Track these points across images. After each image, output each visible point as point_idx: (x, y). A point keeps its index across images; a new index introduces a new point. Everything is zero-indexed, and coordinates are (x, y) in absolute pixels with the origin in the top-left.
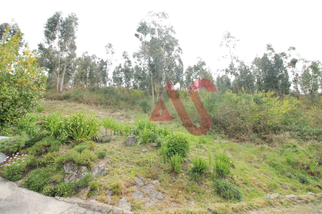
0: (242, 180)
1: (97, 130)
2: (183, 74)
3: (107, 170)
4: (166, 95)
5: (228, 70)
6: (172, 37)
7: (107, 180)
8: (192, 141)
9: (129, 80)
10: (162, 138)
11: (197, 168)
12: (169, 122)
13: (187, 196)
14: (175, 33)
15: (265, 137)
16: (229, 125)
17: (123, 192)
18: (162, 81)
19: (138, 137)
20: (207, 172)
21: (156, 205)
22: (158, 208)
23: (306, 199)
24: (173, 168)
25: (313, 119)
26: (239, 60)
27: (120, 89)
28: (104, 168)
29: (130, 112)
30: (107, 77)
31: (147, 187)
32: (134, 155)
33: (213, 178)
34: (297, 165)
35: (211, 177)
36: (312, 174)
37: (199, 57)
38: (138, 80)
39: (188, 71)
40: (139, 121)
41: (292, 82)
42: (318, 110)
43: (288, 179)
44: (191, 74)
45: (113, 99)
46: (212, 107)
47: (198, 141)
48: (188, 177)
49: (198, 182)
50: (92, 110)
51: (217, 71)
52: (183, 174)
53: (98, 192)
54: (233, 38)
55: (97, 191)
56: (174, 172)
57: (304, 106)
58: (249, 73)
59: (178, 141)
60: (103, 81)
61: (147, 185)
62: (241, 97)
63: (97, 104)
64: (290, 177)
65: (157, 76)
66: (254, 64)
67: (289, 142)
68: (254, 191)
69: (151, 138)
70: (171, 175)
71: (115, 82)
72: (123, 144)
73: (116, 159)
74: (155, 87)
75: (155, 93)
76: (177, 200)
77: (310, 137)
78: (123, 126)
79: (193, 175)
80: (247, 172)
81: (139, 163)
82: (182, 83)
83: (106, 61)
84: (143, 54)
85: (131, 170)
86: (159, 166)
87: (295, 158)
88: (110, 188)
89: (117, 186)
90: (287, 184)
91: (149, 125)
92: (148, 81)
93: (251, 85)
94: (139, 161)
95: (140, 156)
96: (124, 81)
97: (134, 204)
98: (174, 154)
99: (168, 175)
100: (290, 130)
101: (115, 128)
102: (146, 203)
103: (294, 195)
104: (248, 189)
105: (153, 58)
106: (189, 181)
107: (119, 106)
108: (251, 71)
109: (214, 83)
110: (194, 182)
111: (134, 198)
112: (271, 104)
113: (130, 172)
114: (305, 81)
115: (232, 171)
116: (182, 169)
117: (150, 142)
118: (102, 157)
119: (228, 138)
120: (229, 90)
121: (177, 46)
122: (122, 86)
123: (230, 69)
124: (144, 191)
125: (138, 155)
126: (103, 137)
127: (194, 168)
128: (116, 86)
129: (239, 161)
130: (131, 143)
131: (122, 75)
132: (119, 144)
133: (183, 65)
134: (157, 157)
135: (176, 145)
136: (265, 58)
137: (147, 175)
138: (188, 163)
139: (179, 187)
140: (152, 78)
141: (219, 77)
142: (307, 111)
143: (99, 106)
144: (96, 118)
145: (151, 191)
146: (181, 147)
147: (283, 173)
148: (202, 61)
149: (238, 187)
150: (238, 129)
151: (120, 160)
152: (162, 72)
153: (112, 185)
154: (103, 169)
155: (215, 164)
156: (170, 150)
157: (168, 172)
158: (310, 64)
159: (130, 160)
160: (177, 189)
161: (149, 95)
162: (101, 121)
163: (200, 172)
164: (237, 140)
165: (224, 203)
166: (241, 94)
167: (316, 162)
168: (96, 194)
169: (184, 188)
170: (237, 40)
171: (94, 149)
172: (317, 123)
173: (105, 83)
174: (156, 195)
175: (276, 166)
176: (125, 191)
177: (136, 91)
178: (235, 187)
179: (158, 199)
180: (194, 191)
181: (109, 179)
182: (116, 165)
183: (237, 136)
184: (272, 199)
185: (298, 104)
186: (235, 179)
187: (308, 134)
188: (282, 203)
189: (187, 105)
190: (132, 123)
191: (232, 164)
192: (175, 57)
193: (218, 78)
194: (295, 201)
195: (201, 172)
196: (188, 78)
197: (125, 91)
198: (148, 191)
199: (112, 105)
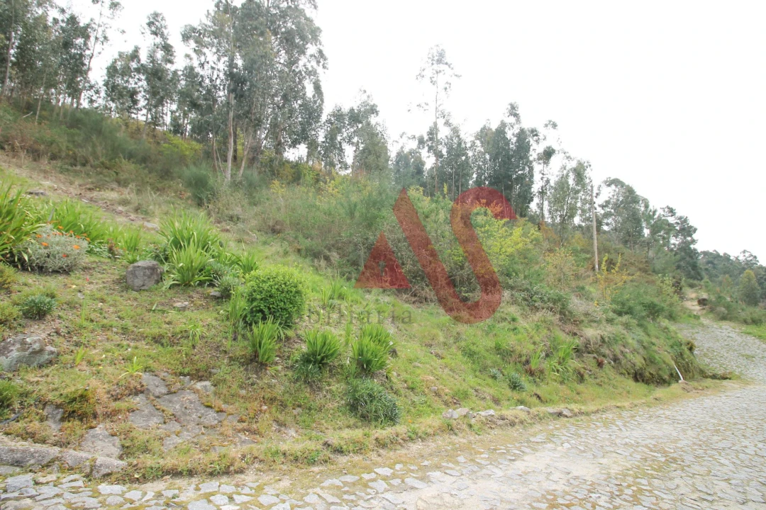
0: (406, 382)
1: (27, 234)
2: (319, 124)
3: (52, 353)
4: (267, 170)
5: (425, 140)
6: (305, 15)
7: (49, 379)
8: (314, 293)
9: (160, 102)
10: (238, 277)
11: (314, 354)
12: (263, 239)
13: (279, 417)
14: (316, 7)
15: (466, 297)
16: (403, 264)
17: (99, 412)
18: (259, 129)
19: (166, 267)
20: (336, 364)
21: (195, 440)
22: (200, 447)
23: (513, 418)
24: (256, 352)
25: (555, 271)
26: (450, 121)
27: (127, 125)
28: (41, 346)
29: (150, 197)
30: (85, 78)
31: (176, 399)
32: (148, 316)
33: (347, 378)
34: (511, 355)
35: (342, 375)
36: (531, 373)
37: (365, 91)
38: (190, 111)
39: (332, 119)
40: (177, 224)
41: (537, 194)
42: (566, 256)
43: (490, 381)
44: (339, 130)
45: (99, 149)
46: (375, 217)
47: (329, 293)
48: (290, 374)
49: (311, 386)
50: (17, 171)
51: (401, 137)
52: (279, 368)
53: (15, 413)
54: (449, 66)
55: (13, 410)
56: (257, 362)
57: (546, 245)
58: (464, 158)
59: (278, 289)
60: (68, 87)
61: (178, 394)
62: (439, 207)
63: (39, 156)
64: (494, 377)
65: (248, 112)
66: (478, 139)
67: (506, 312)
68: (426, 403)
69: (204, 274)
70: (246, 370)
71: (113, 100)
72: (118, 282)
73: (85, 324)
74: (239, 142)
75: (235, 158)
76: (254, 426)
77: (542, 305)
78: (121, 233)
79: (303, 369)
80: (419, 365)
81: (162, 336)
82: (312, 146)
83: (88, 26)
84: (215, 38)
85: (133, 355)
86: (218, 347)
87: (510, 343)
88: (59, 401)
89: (81, 396)
90: (487, 390)
91: (205, 241)
92: (218, 119)
93: (462, 185)
94: (162, 331)
95: (167, 320)
96: (142, 103)
97: (132, 441)
98: (264, 318)
99: (239, 372)
100: (512, 288)
101: (94, 234)
102: (169, 436)
103: (495, 410)
104: (416, 399)
105: (242, 57)
106: (290, 382)
107: (117, 174)
108: (470, 154)
109: (390, 163)
110: (303, 386)
111: (134, 426)
112: (492, 231)
113: (128, 359)
114: (558, 195)
115: (390, 362)
116: (277, 356)
117: (201, 284)
118: (39, 313)
119: (396, 292)
120: (418, 187)
121: (316, 45)
122: (133, 115)
123: (429, 138)
124: (165, 408)
125: (159, 316)
126: (48, 257)
127: (307, 354)
128: (113, 113)
129: (408, 341)
130: (141, 283)
131: (140, 84)
132: (103, 282)
133: (322, 101)
134: (214, 323)
135: (271, 296)
136: (501, 132)
137: (180, 367)
138: (296, 343)
139: (264, 398)
140: (231, 114)
141: (403, 152)
142: (548, 256)
143: (44, 161)
144: (29, 196)
145: (186, 408)
146: (284, 302)
147: (484, 369)
148: (372, 103)
149: (395, 396)
150: (420, 275)
151: (100, 326)
152: (263, 105)
153: (65, 392)
154: (38, 349)
155: (356, 347)
156: (254, 309)
157: (240, 363)
158: (573, 164)
159: (132, 328)
160: (258, 401)
161: (218, 159)
162: (44, 209)
163: (320, 363)
164: (414, 299)
165: (361, 430)
166: (441, 199)
167: (541, 351)
168: (8, 419)
169: (276, 398)
170: (456, 75)
171: (12, 289)
172: (559, 280)
173: (75, 92)
174: (200, 417)
175: (475, 356)
176: (106, 410)
177: (177, 139)
178: (391, 396)
179: (204, 427)
180: (299, 406)
181: (56, 377)
182: (83, 340)
183: (413, 290)
184: (455, 420)
185: (536, 239)
186: (394, 380)
187: (541, 298)
188: (470, 426)
189: (318, 203)
190: (154, 229)
191: (392, 349)
192: (305, 72)
193: (399, 154)
194: (495, 423)
195: (323, 364)
196: (331, 136)
197: (144, 136)
198: (177, 407)
199: (92, 166)
